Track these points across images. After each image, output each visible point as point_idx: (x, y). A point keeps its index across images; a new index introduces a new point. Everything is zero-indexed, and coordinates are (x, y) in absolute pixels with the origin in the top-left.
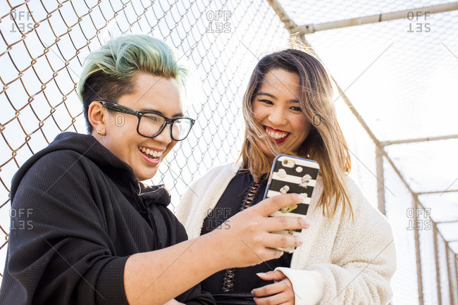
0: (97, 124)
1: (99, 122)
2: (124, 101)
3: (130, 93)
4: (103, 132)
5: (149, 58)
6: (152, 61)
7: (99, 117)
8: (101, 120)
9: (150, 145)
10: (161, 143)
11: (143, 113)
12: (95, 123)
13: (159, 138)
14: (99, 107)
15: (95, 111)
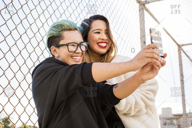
0: (55, 54)
1: (55, 53)
2: (61, 43)
3: (62, 39)
4: (58, 56)
5: (65, 26)
6: (67, 27)
7: (55, 52)
8: (56, 52)
9: (75, 55)
10: (78, 53)
11: (69, 44)
12: (54, 54)
13: (77, 52)
14: (54, 48)
15: (53, 50)
